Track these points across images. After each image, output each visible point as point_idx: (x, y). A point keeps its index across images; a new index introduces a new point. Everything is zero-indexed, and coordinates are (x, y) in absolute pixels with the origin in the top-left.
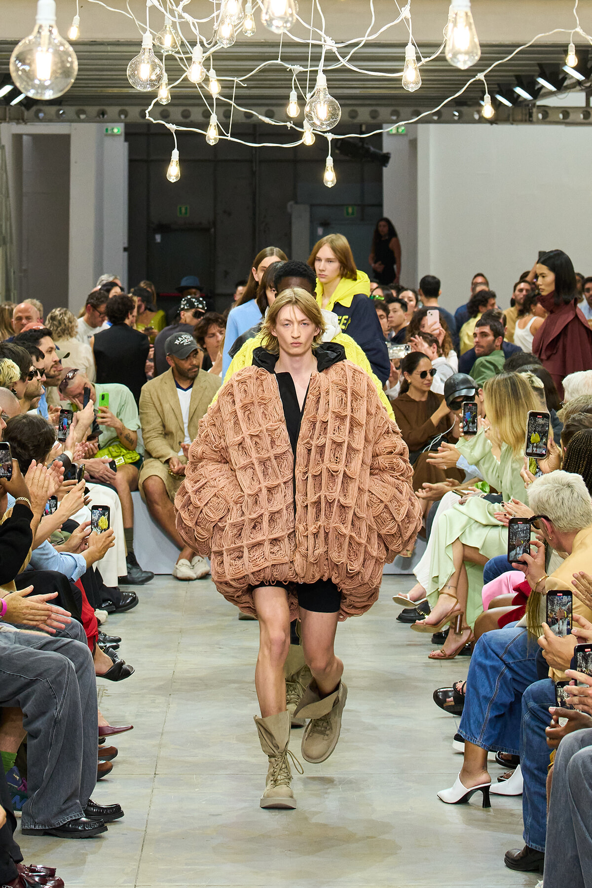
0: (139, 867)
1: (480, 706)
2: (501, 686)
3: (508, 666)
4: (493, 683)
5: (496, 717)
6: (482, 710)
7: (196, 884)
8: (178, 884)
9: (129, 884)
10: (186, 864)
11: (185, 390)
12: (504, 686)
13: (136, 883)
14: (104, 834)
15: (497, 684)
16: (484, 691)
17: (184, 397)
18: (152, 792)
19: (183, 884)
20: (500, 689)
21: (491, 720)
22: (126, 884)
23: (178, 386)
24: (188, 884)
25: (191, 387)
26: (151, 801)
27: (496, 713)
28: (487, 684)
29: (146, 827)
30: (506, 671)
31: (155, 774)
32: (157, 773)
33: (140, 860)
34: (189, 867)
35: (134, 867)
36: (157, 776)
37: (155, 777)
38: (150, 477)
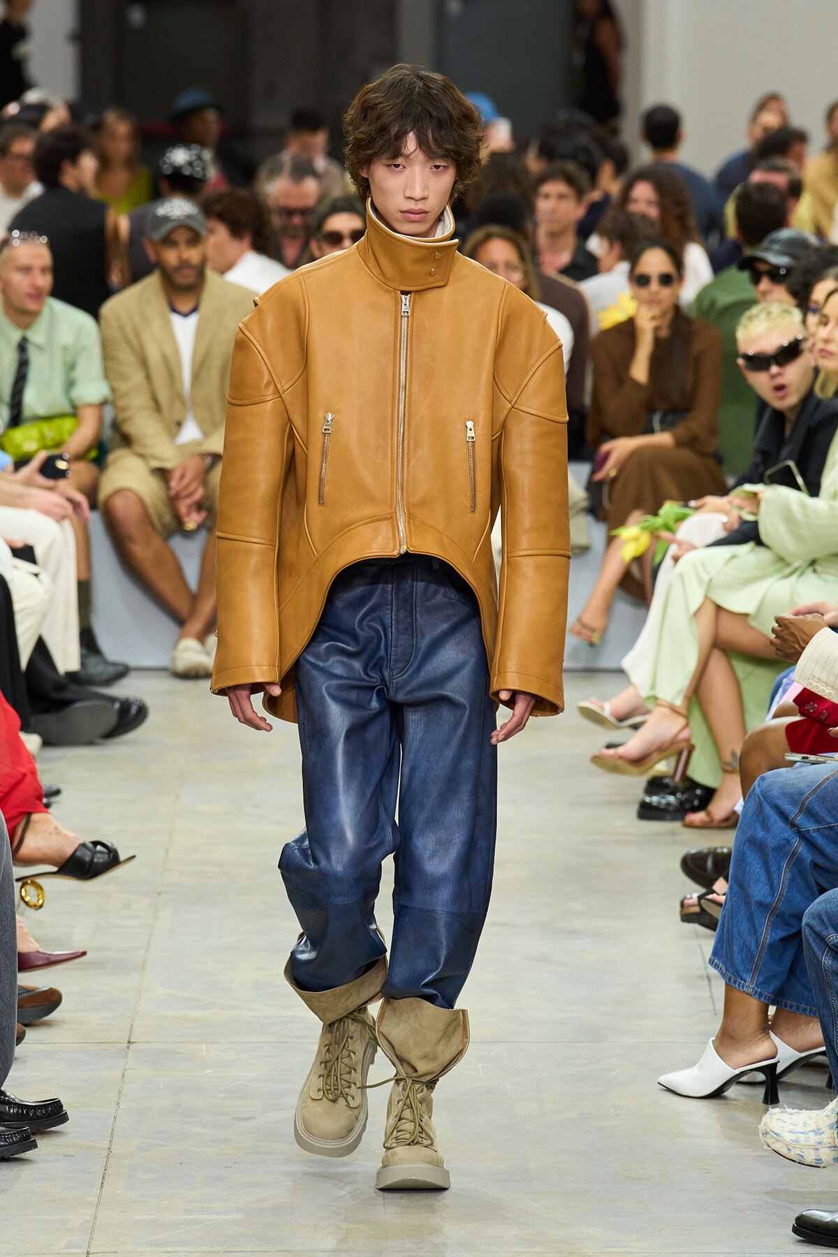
0: (95, 1218)
1: (751, 918)
2: (793, 880)
3: (804, 837)
4: (775, 876)
5: (782, 940)
6: (755, 928)
7: (205, 1248)
8: (169, 1249)
9: (75, 1250)
10: (186, 1212)
11: (186, 315)
12: (798, 878)
13: (89, 1247)
14: (28, 1155)
15: (785, 876)
16: (759, 891)
17: (184, 329)
18: (123, 1076)
19: (179, 1249)
20: (790, 887)
21: (771, 946)
22: (71, 1251)
23: (174, 310)
24: (189, 1249)
25: (195, 310)
26: (120, 1093)
27: (781, 934)
28: (764, 878)
29: (111, 1141)
30: (802, 849)
31: (129, 1042)
32: (132, 1040)
33: (98, 1203)
34: (192, 1217)
35: (87, 1217)
36: (132, 1046)
37: (128, 1048)
38: (118, 492)
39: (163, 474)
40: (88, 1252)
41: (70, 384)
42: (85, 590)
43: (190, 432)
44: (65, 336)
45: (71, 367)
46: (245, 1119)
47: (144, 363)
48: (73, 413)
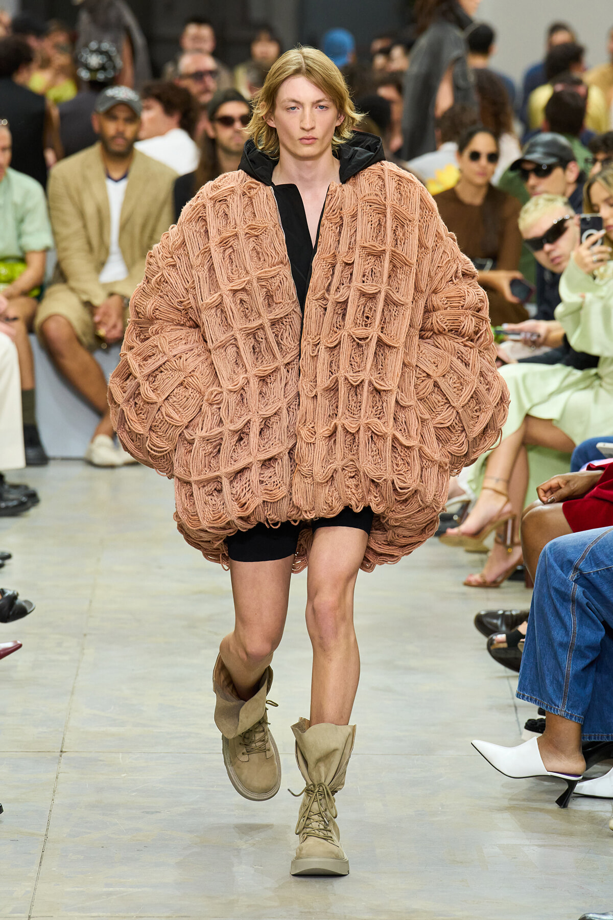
0: (35, 889)
7: (121, 914)
8: (93, 914)
9: (19, 915)
10: (107, 885)
11: (117, 181)
13: (30, 912)
17: (116, 192)
18: (57, 778)
19: (101, 914)
21: (576, 675)
22: (15, 915)
23: (108, 176)
24: (109, 914)
25: (125, 176)
26: (54, 791)
27: (583, 664)
29: (48, 829)
31: (61, 752)
32: (64, 750)
33: (38, 878)
34: (111, 889)
35: (29, 889)
36: (64, 754)
37: (61, 756)
39: (89, 306)
41: (20, 236)
44: (17, 196)
45: (21, 221)
46: (152, 813)
47: (81, 213)
48: (22, 260)
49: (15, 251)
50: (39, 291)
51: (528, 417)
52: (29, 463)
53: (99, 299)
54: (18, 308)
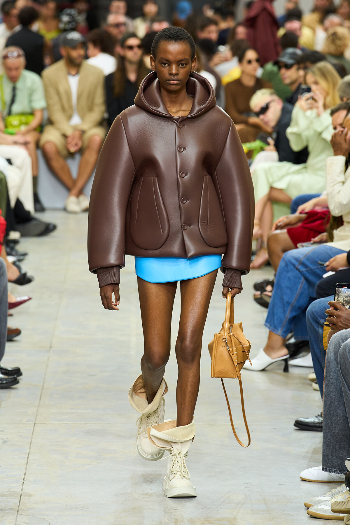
0: (38, 411)
5: (293, 317)
7: (77, 423)
8: (65, 423)
9: (30, 423)
10: (71, 409)
11: (74, 75)
13: (35, 421)
18: (48, 359)
19: (68, 423)
21: (289, 319)
22: (28, 423)
23: (69, 74)
24: (72, 423)
26: (47, 366)
27: (294, 314)
29: (44, 383)
31: (51, 347)
33: (39, 406)
34: (73, 411)
35: (35, 411)
37: (50, 349)
38: (48, 142)
39: (65, 136)
40: (35, 424)
41: (30, 101)
42: (35, 180)
43: (76, 120)
44: (29, 83)
45: (31, 95)
47: (58, 93)
48: (32, 113)
49: (28, 110)
50: (41, 128)
51: (272, 188)
52: (36, 210)
53: (69, 132)
54: (31, 138)
